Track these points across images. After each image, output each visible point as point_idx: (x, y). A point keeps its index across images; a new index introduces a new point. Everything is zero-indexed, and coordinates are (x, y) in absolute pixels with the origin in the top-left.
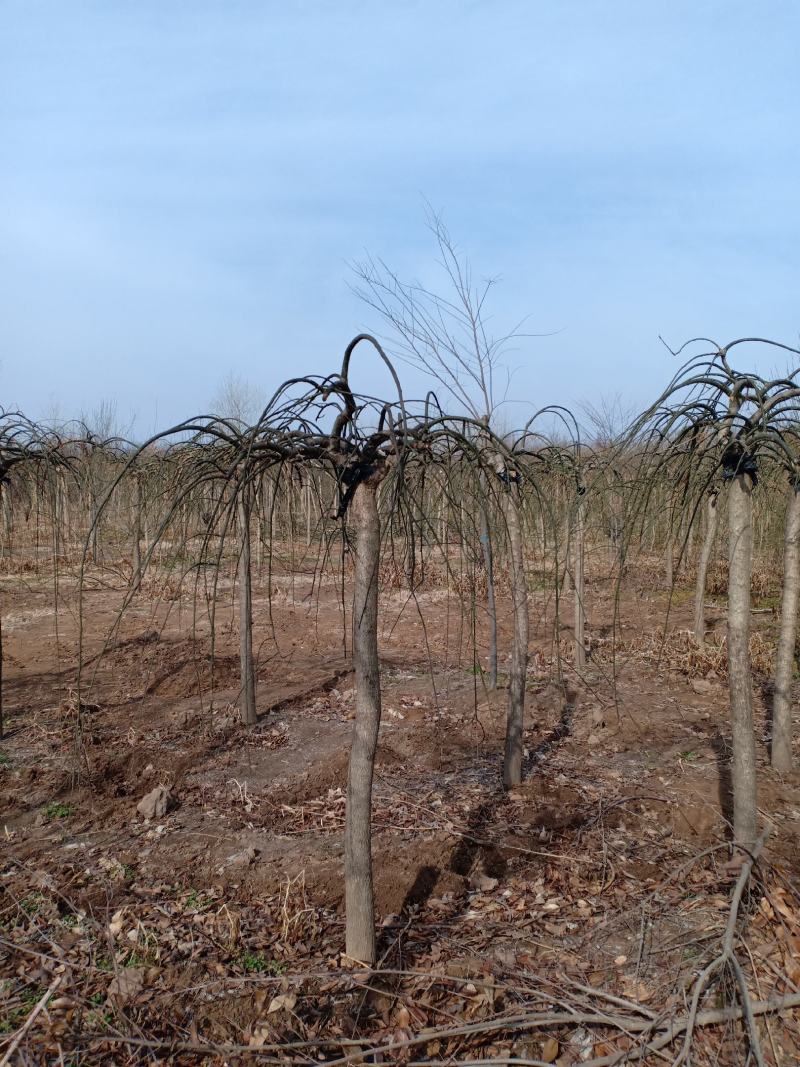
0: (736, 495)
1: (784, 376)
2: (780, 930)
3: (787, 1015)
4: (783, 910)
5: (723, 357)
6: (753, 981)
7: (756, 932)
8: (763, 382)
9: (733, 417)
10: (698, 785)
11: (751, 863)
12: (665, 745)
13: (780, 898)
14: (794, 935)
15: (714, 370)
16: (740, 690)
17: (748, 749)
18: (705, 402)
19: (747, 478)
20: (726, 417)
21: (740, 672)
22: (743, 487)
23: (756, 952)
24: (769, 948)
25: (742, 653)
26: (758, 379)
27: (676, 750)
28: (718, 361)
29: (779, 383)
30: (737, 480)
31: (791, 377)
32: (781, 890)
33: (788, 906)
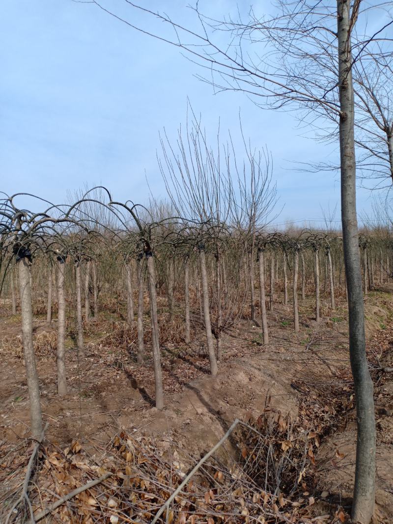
0: (22, 267)
1: (43, 212)
2: (54, 473)
3: (55, 513)
4: (55, 462)
5: (11, 201)
6: (40, 503)
7: (43, 478)
8: (32, 214)
9: (18, 230)
10: (22, 413)
11: (38, 445)
12: (6, 397)
13: (54, 457)
14: (60, 472)
15: (8, 208)
16: (30, 362)
17: (36, 390)
18: (5, 223)
19: (26, 260)
20: (14, 231)
21: (29, 353)
22: (25, 264)
23: (43, 488)
24: (49, 483)
25: (30, 344)
26: (30, 212)
27: (12, 398)
28: (9, 203)
29: (40, 215)
30: (22, 261)
31: (46, 212)
32: (55, 453)
33: (58, 459)
